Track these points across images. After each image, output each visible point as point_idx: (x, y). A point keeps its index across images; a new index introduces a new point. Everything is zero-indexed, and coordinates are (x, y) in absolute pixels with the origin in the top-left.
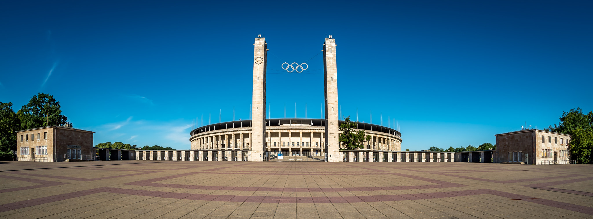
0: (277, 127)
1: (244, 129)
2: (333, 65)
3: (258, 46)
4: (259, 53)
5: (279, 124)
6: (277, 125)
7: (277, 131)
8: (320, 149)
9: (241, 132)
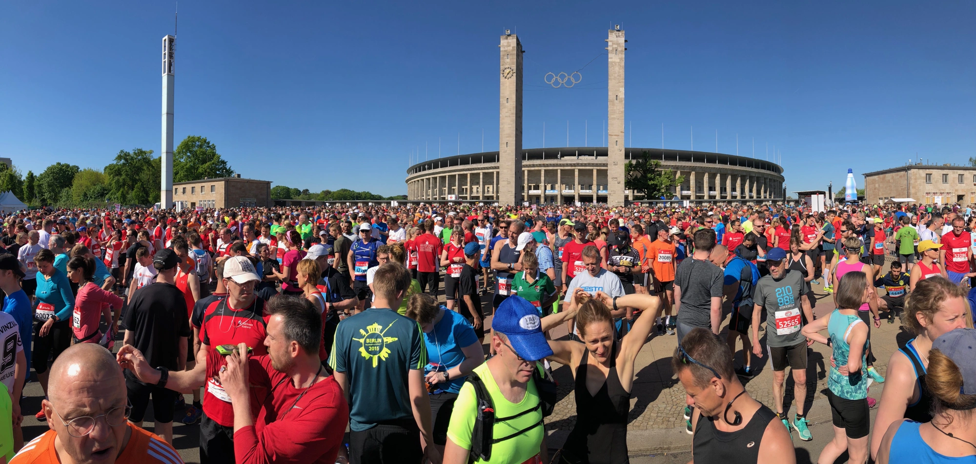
0: (555, 161)
2: (619, 76)
3: (506, 49)
4: (508, 60)
5: (559, 156)
6: (556, 158)
7: (555, 168)
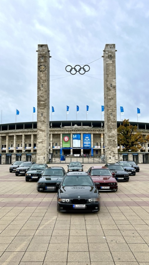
0: (59, 129)
1: (26, 130)
2: (112, 72)
3: (41, 53)
4: (43, 60)
5: (61, 126)
6: (59, 127)
7: (59, 133)
8: (100, 150)
9: (23, 134)
